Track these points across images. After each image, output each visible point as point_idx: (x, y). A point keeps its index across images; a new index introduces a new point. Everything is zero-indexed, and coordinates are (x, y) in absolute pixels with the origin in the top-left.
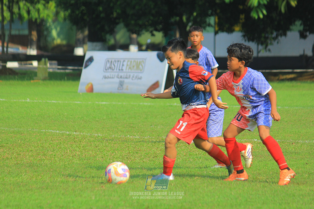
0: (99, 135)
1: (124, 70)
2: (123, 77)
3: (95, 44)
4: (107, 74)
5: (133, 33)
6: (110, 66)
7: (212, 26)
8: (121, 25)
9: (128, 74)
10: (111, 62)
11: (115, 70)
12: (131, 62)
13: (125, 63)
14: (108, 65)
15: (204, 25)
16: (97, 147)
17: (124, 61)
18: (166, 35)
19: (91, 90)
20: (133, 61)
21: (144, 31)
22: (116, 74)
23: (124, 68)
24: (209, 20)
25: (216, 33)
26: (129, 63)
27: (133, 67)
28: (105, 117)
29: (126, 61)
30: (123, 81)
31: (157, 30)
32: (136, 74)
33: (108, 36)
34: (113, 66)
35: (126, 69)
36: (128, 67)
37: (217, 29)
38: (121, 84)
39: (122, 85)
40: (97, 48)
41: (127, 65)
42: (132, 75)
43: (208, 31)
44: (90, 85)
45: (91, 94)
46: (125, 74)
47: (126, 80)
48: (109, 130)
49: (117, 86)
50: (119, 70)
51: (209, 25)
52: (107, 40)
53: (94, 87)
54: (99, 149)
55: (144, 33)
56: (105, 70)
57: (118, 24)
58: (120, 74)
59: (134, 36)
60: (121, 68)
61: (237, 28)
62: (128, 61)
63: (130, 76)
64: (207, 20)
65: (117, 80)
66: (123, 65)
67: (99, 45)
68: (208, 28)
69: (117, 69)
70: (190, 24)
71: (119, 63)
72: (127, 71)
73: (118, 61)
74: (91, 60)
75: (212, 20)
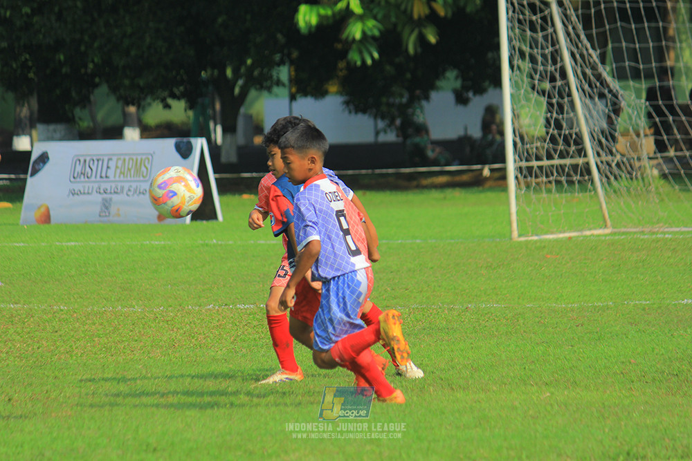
0: (62, 307)
1: (112, 178)
2: (109, 191)
3: (52, 127)
4: (78, 187)
5: (127, 103)
6: (82, 171)
7: (284, 85)
8: (104, 89)
9: (119, 185)
10: (85, 161)
11: (93, 178)
12: (124, 160)
13: (112, 164)
14: (79, 168)
15: (268, 83)
16: (56, 332)
17: (110, 160)
18: (192, 105)
19: (46, 219)
20: (127, 158)
21: (149, 100)
22: (96, 186)
23: (111, 173)
24: (278, 74)
25: (293, 98)
26: (120, 164)
27: (129, 170)
28: (73, 272)
29: (115, 159)
30: (111, 199)
31: (174, 96)
32: (134, 185)
33: (78, 112)
34: (88, 169)
35: (115, 177)
36: (118, 171)
37: (294, 90)
38: (106, 205)
39: (107, 208)
40: (58, 135)
41: (117, 167)
42: (126, 186)
43: (277, 96)
44: (43, 210)
45: (47, 226)
46: (113, 185)
47: (115, 197)
48: (81, 297)
49: (97, 209)
50: (101, 177)
51: (279, 83)
52: (77, 119)
53: (52, 213)
54: (61, 336)
55: (150, 104)
56: (72, 179)
57: (96, 86)
58: (103, 186)
59: (132, 109)
60: (104, 175)
61: (333, 88)
62: (118, 160)
63: (122, 188)
64: (274, 74)
65: (98, 198)
66: (108, 167)
67: (60, 128)
68: (275, 89)
69: (96, 177)
70: (240, 82)
71: (100, 163)
72: (117, 178)
73: (98, 161)
74: (44, 158)
75: (284, 73)
